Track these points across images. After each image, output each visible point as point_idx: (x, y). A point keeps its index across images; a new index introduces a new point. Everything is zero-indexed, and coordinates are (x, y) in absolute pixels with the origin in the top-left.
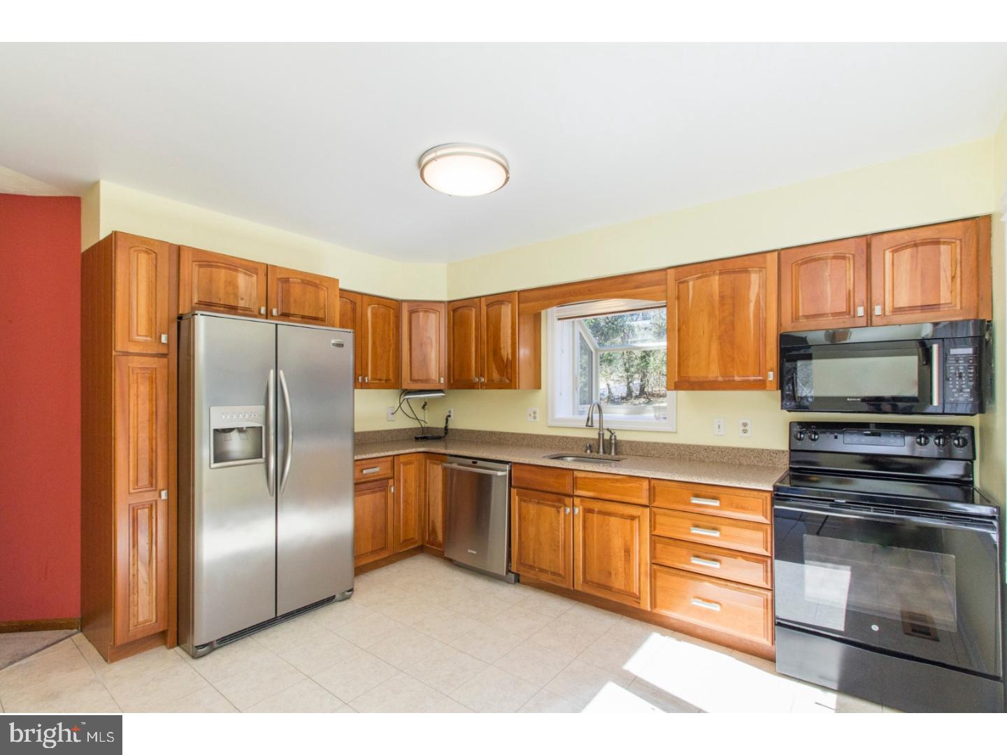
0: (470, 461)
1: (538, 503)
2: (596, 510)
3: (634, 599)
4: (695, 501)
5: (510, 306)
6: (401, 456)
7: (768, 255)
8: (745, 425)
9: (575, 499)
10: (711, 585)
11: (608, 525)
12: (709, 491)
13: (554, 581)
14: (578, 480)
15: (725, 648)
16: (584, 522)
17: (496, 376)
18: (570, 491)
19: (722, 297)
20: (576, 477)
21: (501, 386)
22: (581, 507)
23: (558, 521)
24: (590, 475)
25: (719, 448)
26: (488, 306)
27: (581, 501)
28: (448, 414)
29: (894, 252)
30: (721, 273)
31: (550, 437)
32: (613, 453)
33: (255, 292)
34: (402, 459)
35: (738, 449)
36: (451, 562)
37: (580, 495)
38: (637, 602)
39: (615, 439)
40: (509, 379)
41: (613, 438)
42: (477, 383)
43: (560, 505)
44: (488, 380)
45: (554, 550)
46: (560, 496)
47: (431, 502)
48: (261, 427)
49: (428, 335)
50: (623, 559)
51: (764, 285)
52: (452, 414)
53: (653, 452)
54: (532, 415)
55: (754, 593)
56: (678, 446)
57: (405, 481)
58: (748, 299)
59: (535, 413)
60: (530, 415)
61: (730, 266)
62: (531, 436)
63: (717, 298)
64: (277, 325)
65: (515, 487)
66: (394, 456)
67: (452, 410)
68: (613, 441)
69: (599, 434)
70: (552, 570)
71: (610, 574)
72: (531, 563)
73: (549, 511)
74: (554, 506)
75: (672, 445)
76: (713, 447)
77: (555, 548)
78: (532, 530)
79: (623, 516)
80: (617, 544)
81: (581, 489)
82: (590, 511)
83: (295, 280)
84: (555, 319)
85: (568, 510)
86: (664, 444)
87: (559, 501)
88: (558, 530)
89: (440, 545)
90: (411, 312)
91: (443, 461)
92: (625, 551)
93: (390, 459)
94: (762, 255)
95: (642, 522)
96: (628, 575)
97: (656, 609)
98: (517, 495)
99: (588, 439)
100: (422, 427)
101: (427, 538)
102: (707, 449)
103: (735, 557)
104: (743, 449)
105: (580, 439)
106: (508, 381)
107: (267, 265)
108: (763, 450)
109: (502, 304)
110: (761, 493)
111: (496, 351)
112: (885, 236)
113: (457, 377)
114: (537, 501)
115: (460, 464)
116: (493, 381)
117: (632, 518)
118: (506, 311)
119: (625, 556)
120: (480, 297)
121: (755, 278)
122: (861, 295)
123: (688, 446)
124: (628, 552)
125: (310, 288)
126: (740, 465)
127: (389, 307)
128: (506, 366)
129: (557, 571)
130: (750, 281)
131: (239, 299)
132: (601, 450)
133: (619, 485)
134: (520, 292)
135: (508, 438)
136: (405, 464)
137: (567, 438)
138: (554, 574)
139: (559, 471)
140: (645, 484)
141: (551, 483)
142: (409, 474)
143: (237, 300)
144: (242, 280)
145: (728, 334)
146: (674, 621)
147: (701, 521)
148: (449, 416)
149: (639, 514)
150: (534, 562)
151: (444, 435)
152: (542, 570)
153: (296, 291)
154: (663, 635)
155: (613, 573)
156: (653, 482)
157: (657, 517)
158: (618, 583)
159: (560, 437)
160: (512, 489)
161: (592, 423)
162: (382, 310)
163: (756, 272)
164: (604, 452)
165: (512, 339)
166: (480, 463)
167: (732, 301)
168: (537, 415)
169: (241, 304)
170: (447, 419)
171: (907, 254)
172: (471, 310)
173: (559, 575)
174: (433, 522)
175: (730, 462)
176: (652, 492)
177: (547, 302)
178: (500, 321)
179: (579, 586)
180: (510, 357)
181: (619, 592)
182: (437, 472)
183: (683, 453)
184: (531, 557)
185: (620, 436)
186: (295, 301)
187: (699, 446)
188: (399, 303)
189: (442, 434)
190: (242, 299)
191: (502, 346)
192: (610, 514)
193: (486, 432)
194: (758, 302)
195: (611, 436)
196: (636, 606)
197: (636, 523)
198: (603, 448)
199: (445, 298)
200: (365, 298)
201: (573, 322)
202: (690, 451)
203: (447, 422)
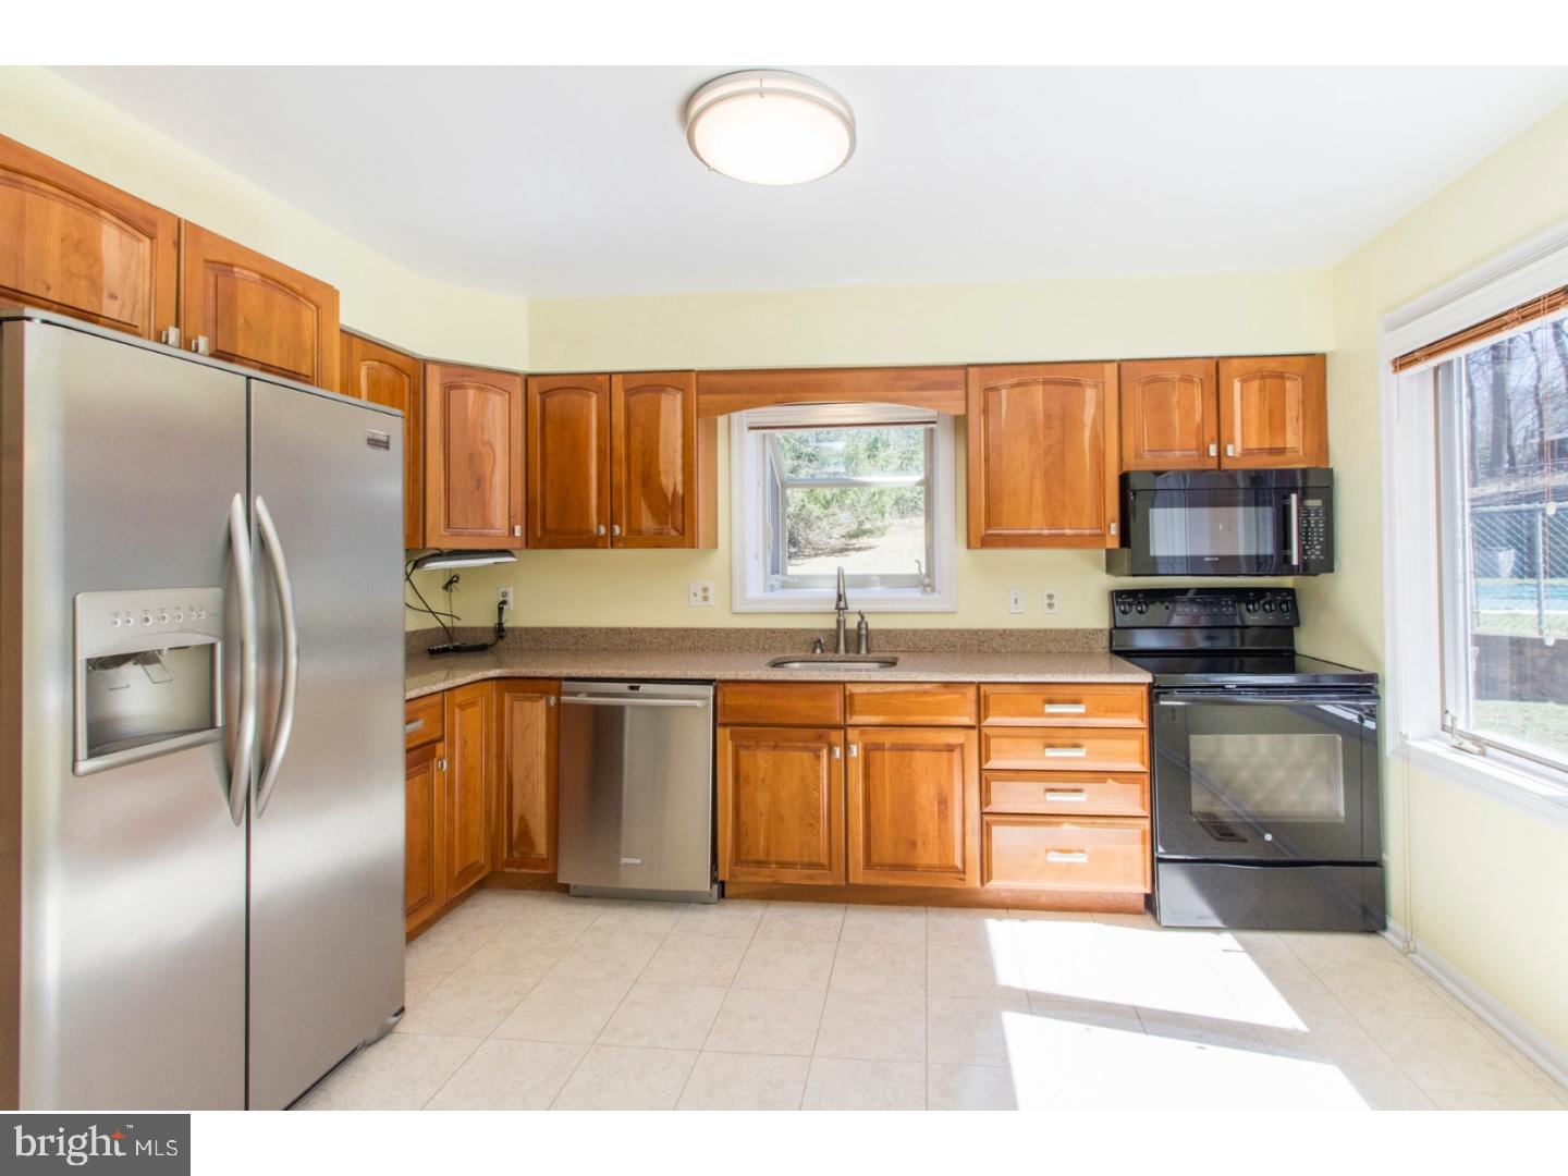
0: (624, 687)
1: (775, 747)
2: (887, 745)
3: (955, 875)
4: (1050, 709)
5: (679, 396)
6: (456, 691)
7: (1106, 365)
8: (1050, 597)
9: (849, 731)
10: (1071, 827)
11: (910, 766)
12: (1068, 692)
13: (812, 877)
14: (856, 698)
15: (1081, 913)
16: (867, 767)
17: (647, 522)
18: (838, 718)
19: (1048, 417)
20: (852, 695)
21: (658, 541)
22: (860, 744)
23: (817, 772)
24: (878, 689)
25: (1019, 630)
26: (629, 392)
27: (861, 733)
28: (501, 599)
29: (1243, 382)
30: (1045, 382)
31: (738, 631)
32: (863, 651)
33: (147, 285)
34: (459, 697)
35: (1045, 630)
36: (565, 891)
37: (858, 722)
38: (961, 879)
39: (867, 628)
40: (677, 530)
41: (863, 626)
42: (598, 536)
43: (819, 745)
44: (629, 531)
45: (810, 825)
46: (820, 731)
47: (515, 779)
48: (212, 647)
49: (486, 437)
50: (936, 815)
51: (1101, 405)
52: (510, 599)
53: (923, 645)
54: (700, 594)
55: (1128, 826)
56: (961, 632)
57: (465, 743)
58: (1083, 422)
59: (705, 590)
60: (695, 595)
61: (1060, 375)
62: (700, 632)
63: (1041, 417)
64: (249, 378)
65: (725, 725)
66: (443, 691)
67: (511, 591)
68: (863, 632)
69: (838, 622)
70: (806, 859)
71: (914, 844)
72: (761, 857)
73: (799, 758)
74: (806, 749)
75: (952, 632)
76: (1011, 631)
77: (813, 821)
78: (762, 798)
79: (935, 749)
80: (926, 794)
81: (862, 713)
82: (880, 747)
83: (245, 272)
84: (745, 429)
85: (838, 752)
86: (941, 631)
87: (820, 738)
88: (817, 789)
89: (541, 863)
90: (448, 389)
91: (547, 693)
92: (939, 803)
93: (437, 699)
94: (1100, 365)
95: (966, 753)
96: (944, 839)
97: (991, 883)
98: (731, 739)
99: (813, 630)
100: (445, 628)
101: (505, 856)
102: (1004, 634)
103: (1103, 781)
104: (1051, 630)
105: (798, 632)
106: (674, 533)
107: (179, 220)
108: (1077, 630)
109: (662, 391)
110: (1135, 688)
111: (648, 477)
112: (1234, 361)
113: (550, 525)
114: (772, 744)
115: (591, 695)
116: (640, 532)
117: (950, 748)
118: (671, 408)
119: (940, 810)
120: (610, 374)
121: (1090, 395)
122: (1211, 431)
123: (975, 632)
124: (943, 803)
125: (281, 300)
126: (1049, 652)
127: (403, 372)
128: (673, 506)
129: (815, 860)
130: (1084, 397)
131: (105, 294)
132: (842, 647)
133: (929, 699)
134: (700, 373)
135: (648, 640)
136: (463, 707)
137: (773, 631)
138: (811, 865)
139: (817, 687)
140: (972, 692)
141: (803, 707)
142: (469, 726)
143: (100, 301)
144: (111, 241)
145: (1056, 469)
146: (1007, 894)
147: (1057, 738)
148: (504, 602)
149: (961, 741)
150: (768, 853)
151: (494, 640)
152: (783, 865)
153: (251, 299)
154: (1000, 919)
155: (919, 842)
156: (983, 687)
157: (992, 741)
158: (928, 856)
159: (760, 630)
160: (719, 730)
161: (846, 603)
162: (388, 374)
163: (1090, 387)
164: (847, 651)
165: (684, 457)
166: (644, 688)
167: (1062, 422)
168: (711, 594)
169: (110, 309)
170: (501, 610)
171: (1255, 385)
172: (589, 397)
173: (821, 866)
174: (522, 819)
175: (1035, 650)
176: (982, 707)
177: (755, 397)
178: (657, 424)
179: (859, 876)
180: (680, 490)
181: (930, 869)
182: (534, 717)
183: (969, 641)
184: (762, 843)
185: (874, 623)
186: (247, 321)
187: (991, 631)
188: (422, 364)
189: (489, 639)
190: (113, 297)
191: (662, 468)
192: (911, 748)
193: (600, 629)
194: (1094, 428)
195: (859, 623)
196: (957, 885)
197: (956, 755)
198: (846, 646)
199: (524, 366)
200: (357, 345)
201: (764, 435)
202: (981, 639)
203: (500, 617)
